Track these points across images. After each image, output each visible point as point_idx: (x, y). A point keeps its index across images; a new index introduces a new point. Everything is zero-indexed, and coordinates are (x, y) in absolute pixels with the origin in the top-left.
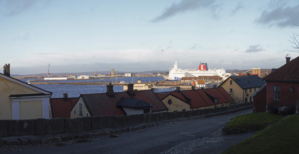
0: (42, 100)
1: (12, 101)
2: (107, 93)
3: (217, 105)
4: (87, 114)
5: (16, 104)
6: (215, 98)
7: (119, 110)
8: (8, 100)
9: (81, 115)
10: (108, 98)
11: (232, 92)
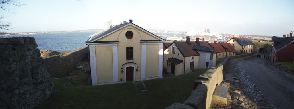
0: (159, 45)
2: (187, 42)
3: (227, 52)
4: (179, 53)
5: (144, 46)
6: (226, 49)
7: (194, 51)
8: (139, 44)
9: (173, 53)
10: (188, 45)
11: (234, 46)
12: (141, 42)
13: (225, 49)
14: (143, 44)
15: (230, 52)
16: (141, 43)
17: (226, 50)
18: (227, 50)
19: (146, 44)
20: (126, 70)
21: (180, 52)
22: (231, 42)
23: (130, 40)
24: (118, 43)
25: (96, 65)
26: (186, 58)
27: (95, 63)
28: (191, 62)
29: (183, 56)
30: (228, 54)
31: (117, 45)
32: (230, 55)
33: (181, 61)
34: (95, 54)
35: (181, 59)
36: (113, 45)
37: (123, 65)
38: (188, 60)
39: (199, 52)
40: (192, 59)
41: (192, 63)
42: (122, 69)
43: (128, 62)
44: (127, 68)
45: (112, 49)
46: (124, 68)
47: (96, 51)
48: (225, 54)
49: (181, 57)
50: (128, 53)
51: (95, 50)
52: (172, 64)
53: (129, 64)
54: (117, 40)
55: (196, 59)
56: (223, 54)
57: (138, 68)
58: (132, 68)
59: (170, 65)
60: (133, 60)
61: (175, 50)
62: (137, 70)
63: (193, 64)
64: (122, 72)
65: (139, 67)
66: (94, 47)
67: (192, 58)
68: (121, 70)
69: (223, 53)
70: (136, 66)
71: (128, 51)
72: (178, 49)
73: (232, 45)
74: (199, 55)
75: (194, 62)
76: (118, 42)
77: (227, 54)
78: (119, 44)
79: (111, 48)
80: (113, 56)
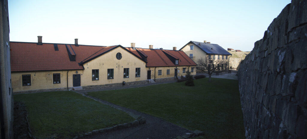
3: (178, 67)
13: (173, 59)
15: (184, 67)
17: (174, 63)
18: (177, 62)
22: (187, 49)
30: (180, 71)
32: (184, 72)
56: (168, 71)
69: (168, 68)
73: (189, 55)
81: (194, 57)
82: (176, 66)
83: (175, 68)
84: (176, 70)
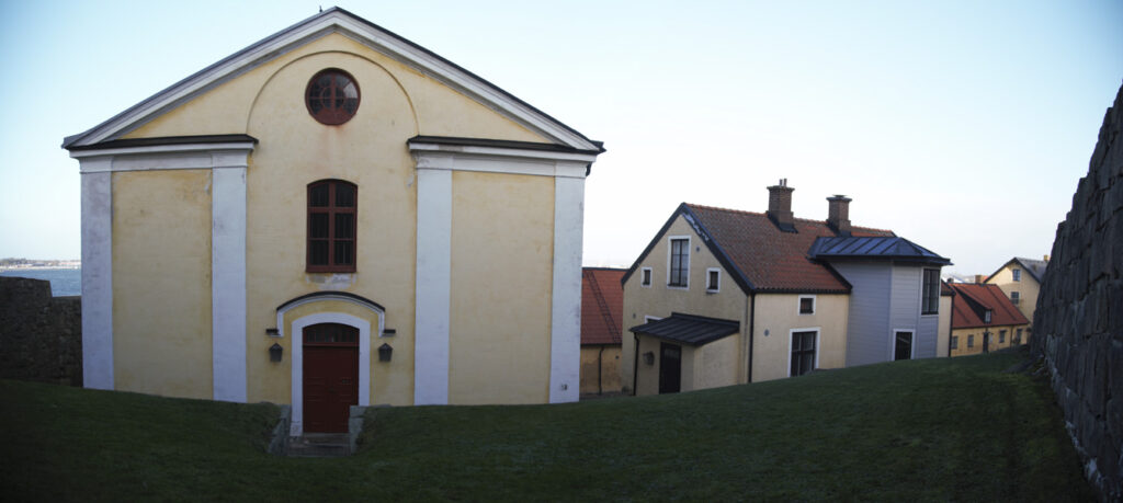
0: (555, 177)
1: (420, 165)
2: (769, 215)
3: (990, 330)
4: (714, 275)
5: (438, 181)
6: (985, 310)
7: (818, 270)
8: (401, 160)
9: (679, 285)
10: (775, 229)
11: (1017, 302)
12: (413, 146)
13: (979, 309)
14: (432, 162)
15: (1003, 329)
16: (414, 153)
17: (982, 318)
18: (988, 317)
19: (449, 163)
20: (305, 348)
21: (719, 269)
22: (1005, 279)
23: (332, 130)
24: (251, 151)
25: (115, 289)
26: (762, 301)
27: (108, 277)
28: (795, 335)
29: (738, 289)
30: (994, 339)
31: (242, 160)
32: (1002, 341)
33: (730, 327)
34: (106, 219)
35: (726, 314)
36: (215, 162)
37: (279, 309)
38: (778, 316)
39: (848, 274)
40: (802, 311)
41: (803, 344)
42: (273, 332)
43: (321, 287)
44: (309, 332)
45: (210, 192)
46: (288, 328)
47: (119, 204)
48: (978, 335)
49: (728, 300)
50: (316, 224)
51: (113, 195)
52: (663, 347)
53: (331, 300)
54: (242, 131)
55: (830, 315)
56: (970, 338)
57: (394, 343)
58: (352, 333)
59: (650, 356)
60: (355, 275)
61: (689, 263)
62: (385, 353)
63: (813, 352)
64: (276, 353)
65: (402, 332)
66: (107, 178)
67: (807, 307)
68: (268, 342)
69: (969, 332)
70: (374, 325)
71: (321, 209)
72: (711, 245)
73: (1009, 296)
74: (846, 289)
75: (814, 333)
76: (255, 141)
77: (991, 338)
78: (258, 160)
79: (207, 187)
80: (216, 239)
81: (1022, 301)
82: (987, 327)
83: (984, 330)
84: (986, 336)
